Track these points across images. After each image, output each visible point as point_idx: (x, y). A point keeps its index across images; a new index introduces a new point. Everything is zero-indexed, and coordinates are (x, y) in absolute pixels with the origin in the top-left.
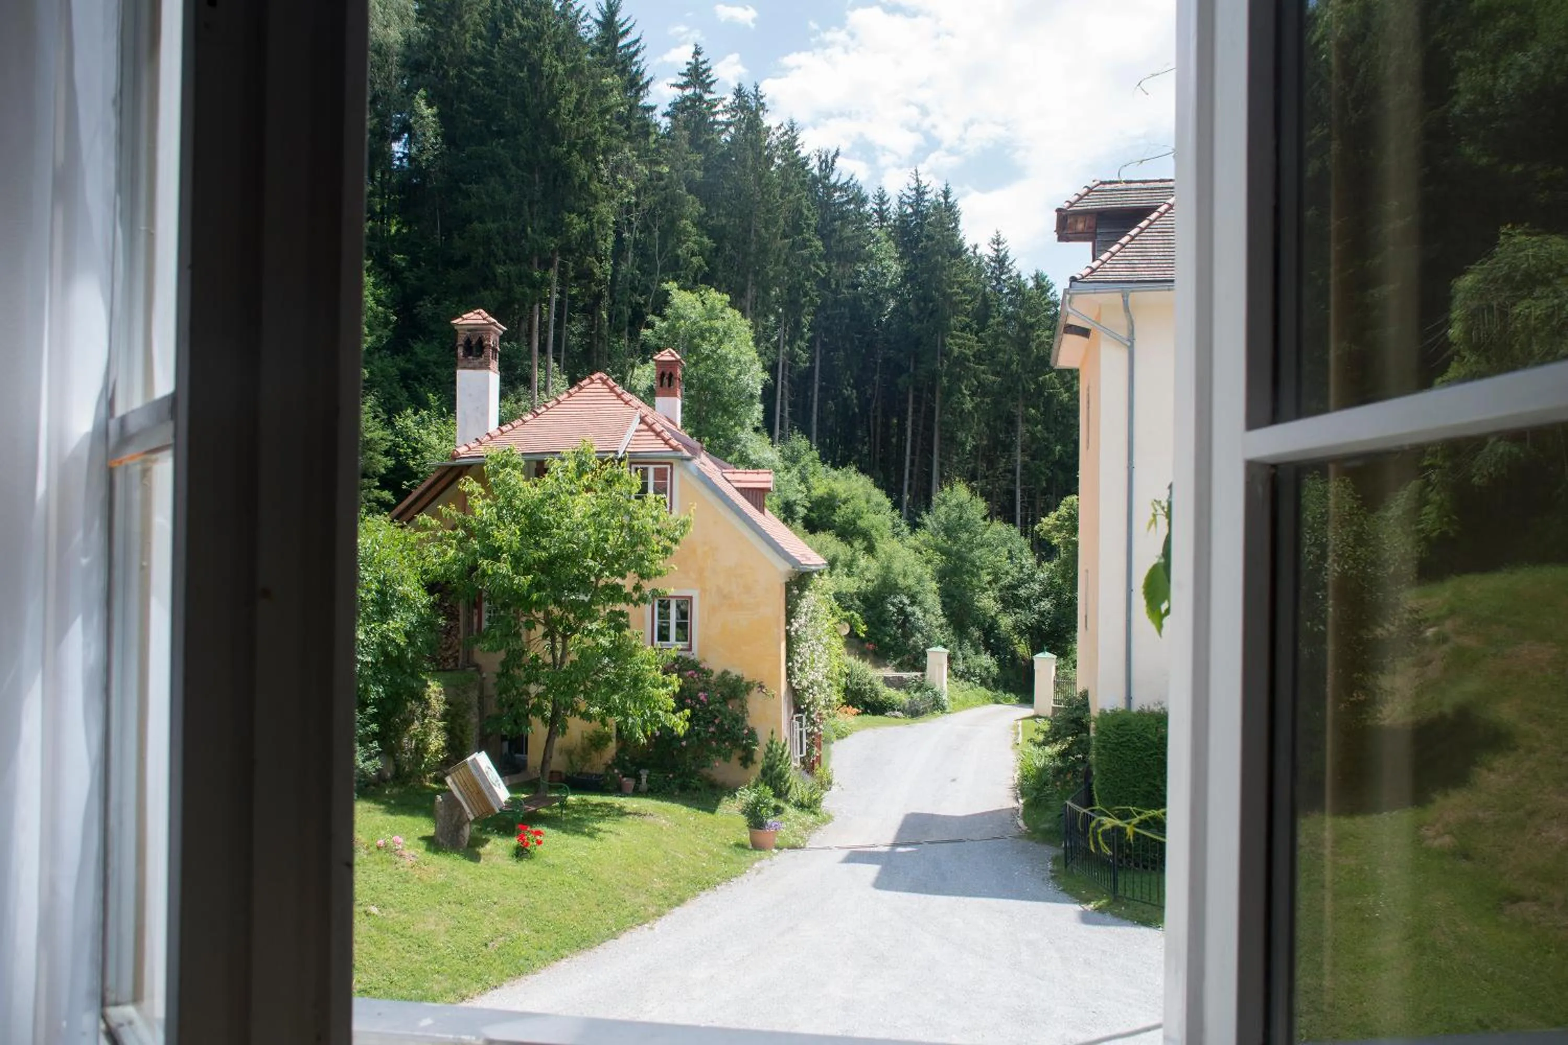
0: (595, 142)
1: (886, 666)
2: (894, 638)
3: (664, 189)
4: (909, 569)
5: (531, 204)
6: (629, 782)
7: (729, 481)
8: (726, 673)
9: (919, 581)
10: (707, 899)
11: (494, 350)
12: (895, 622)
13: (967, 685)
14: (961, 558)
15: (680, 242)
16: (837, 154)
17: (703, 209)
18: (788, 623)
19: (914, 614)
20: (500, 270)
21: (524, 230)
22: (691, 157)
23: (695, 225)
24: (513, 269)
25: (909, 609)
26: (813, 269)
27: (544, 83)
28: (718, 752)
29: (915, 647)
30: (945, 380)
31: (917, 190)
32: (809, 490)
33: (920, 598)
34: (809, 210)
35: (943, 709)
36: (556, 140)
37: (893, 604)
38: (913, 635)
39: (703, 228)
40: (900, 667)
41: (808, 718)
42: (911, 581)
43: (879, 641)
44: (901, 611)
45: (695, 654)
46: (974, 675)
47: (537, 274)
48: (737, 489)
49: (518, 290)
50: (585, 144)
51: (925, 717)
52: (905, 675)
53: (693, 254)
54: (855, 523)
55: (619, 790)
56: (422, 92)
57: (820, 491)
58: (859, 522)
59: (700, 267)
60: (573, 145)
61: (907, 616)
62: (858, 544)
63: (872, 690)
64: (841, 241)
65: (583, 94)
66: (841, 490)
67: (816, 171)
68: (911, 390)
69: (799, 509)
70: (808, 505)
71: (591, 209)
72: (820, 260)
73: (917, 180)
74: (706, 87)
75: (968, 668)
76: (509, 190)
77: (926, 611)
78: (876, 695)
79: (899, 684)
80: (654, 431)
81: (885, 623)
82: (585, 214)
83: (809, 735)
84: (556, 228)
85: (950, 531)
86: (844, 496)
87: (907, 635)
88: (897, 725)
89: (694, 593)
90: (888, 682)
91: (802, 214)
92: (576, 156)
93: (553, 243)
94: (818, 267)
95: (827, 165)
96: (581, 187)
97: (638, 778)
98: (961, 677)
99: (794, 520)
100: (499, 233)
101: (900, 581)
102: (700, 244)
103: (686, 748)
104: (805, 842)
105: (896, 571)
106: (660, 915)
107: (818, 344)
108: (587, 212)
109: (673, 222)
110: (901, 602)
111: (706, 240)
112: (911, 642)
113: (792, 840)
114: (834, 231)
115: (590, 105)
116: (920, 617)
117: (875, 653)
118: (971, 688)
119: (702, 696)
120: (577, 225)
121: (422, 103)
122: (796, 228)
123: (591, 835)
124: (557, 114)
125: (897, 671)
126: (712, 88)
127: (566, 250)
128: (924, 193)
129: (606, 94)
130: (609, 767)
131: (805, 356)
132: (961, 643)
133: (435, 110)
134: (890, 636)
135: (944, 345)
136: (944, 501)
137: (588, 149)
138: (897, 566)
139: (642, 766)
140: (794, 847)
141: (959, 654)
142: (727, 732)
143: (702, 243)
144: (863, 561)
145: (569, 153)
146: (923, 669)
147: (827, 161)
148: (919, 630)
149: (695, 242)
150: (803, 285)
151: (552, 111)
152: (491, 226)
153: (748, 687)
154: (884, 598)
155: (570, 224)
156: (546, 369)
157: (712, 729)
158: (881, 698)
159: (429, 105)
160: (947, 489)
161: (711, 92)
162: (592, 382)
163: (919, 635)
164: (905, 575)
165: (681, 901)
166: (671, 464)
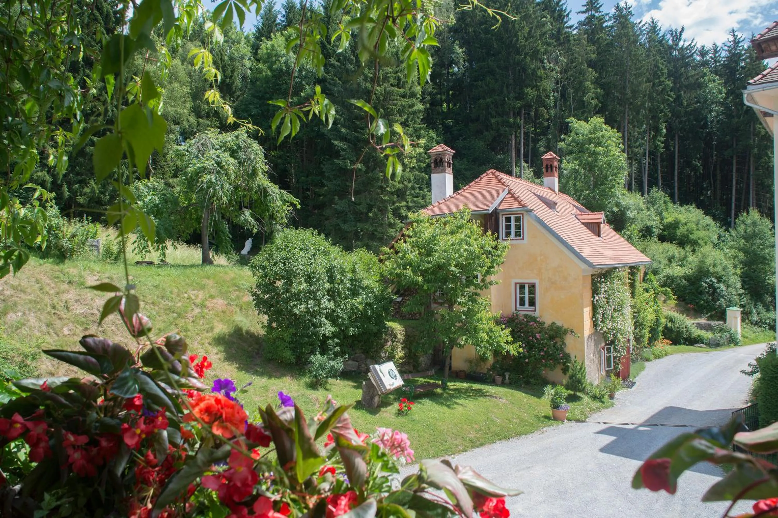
0: (538, 51)
1: (701, 317)
2: (707, 301)
3: (575, 67)
4: (718, 262)
5: (507, 87)
6: (499, 379)
7: (579, 220)
8: (554, 323)
9: (724, 269)
10: (498, 445)
11: (449, 163)
12: (708, 293)
13: (759, 329)
14: (755, 255)
15: (584, 93)
16: (683, 29)
17: (597, 75)
18: (593, 297)
19: (719, 288)
20: (493, 121)
21: (504, 100)
22: (589, 48)
23: (592, 83)
24: (500, 119)
25: (717, 285)
26: (666, 97)
27: (510, 26)
28: (545, 366)
29: (720, 306)
30: (756, 150)
31: (734, 41)
32: (662, 219)
33: (724, 278)
34: (663, 64)
35: (736, 344)
36: (518, 53)
37: (706, 282)
38: (719, 300)
39: (598, 84)
40: (711, 318)
41: (615, 349)
42: (719, 269)
43: (697, 303)
44: (711, 286)
45: (537, 314)
46: (765, 323)
47: (511, 120)
48: (583, 224)
49: (502, 129)
50: (533, 52)
51: (722, 348)
52: (713, 323)
53: (593, 99)
54: (688, 236)
55: (493, 382)
56: (457, 42)
57: (669, 219)
58: (690, 236)
59: (596, 105)
60: (526, 54)
61: (715, 289)
62: (688, 248)
63: (687, 331)
64: (688, 78)
65: (531, 28)
66: (682, 219)
67: (670, 42)
68: (735, 157)
69: (655, 230)
70: (661, 227)
71: (539, 84)
72: (671, 91)
73: (734, 35)
74: (597, 10)
75: (761, 320)
76: (497, 80)
77: (728, 286)
78: (690, 334)
79: (708, 328)
80: (514, 197)
81: (701, 293)
82: (536, 87)
83: (615, 358)
84: (520, 96)
85: (748, 238)
86: (684, 222)
87: (715, 300)
88: (699, 352)
89: (536, 281)
90: (700, 326)
91: (658, 67)
92: (528, 59)
93: (519, 104)
94: (669, 95)
95: (677, 36)
96: (532, 74)
97: (504, 378)
98: (756, 324)
99: (651, 236)
100: (492, 103)
101: (711, 269)
102: (596, 93)
103: (527, 363)
104: (586, 418)
105: (708, 264)
106: (464, 451)
107: (677, 138)
108: (537, 86)
109: (581, 83)
110: (711, 281)
111: (599, 90)
112: (717, 304)
113: (579, 416)
114: (682, 74)
115: (535, 32)
116: (724, 289)
117: (695, 310)
118: (762, 331)
119: (538, 336)
120: (531, 93)
121: (457, 47)
122: (656, 75)
123: (448, 406)
124: (517, 40)
125: (708, 320)
126: (601, 9)
127: (528, 106)
128: (739, 42)
129: (543, 25)
130: (489, 370)
131: (662, 145)
132: (755, 305)
133: (464, 49)
134: (704, 300)
135: (754, 129)
136: (743, 222)
137: (535, 54)
138: (709, 261)
139: (507, 370)
140: (578, 420)
141: (754, 311)
142: (551, 355)
143: (597, 92)
144: (691, 258)
145: (525, 57)
146: (724, 320)
147: (676, 35)
148: (723, 297)
149: (593, 93)
150: (659, 107)
151: (515, 39)
152: (488, 100)
153: (566, 332)
154: (701, 279)
155: (528, 93)
156: (520, 166)
157: (542, 353)
158: (693, 336)
159: (461, 47)
160: (745, 214)
161: (600, 12)
162: (488, 174)
163: (723, 300)
164: (715, 266)
165: (482, 445)
166: (522, 214)
